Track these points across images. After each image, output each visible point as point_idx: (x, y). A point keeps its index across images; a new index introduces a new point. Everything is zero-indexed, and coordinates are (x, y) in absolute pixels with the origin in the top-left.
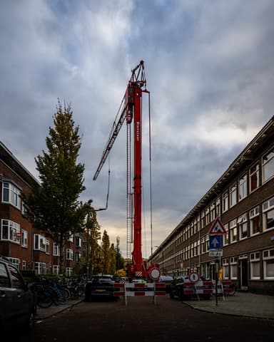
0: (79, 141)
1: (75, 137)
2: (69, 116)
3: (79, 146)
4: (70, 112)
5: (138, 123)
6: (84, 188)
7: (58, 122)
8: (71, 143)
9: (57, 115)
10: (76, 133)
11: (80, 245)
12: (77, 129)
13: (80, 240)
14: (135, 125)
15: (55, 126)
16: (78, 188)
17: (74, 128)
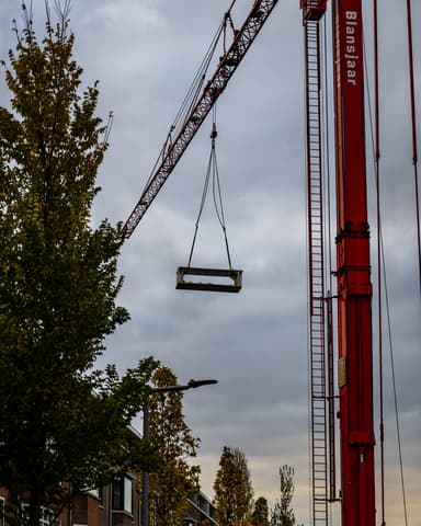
0: (101, 138)
1: (87, 125)
2: (62, 51)
3: (99, 156)
4: (68, 34)
5: (351, 15)
6: (122, 316)
7: (23, 78)
8: (72, 147)
9: (17, 54)
10: (89, 108)
11: (128, 508)
12: (94, 94)
13: (128, 485)
14: (341, 25)
15: (13, 95)
16: (100, 317)
17: (80, 91)
